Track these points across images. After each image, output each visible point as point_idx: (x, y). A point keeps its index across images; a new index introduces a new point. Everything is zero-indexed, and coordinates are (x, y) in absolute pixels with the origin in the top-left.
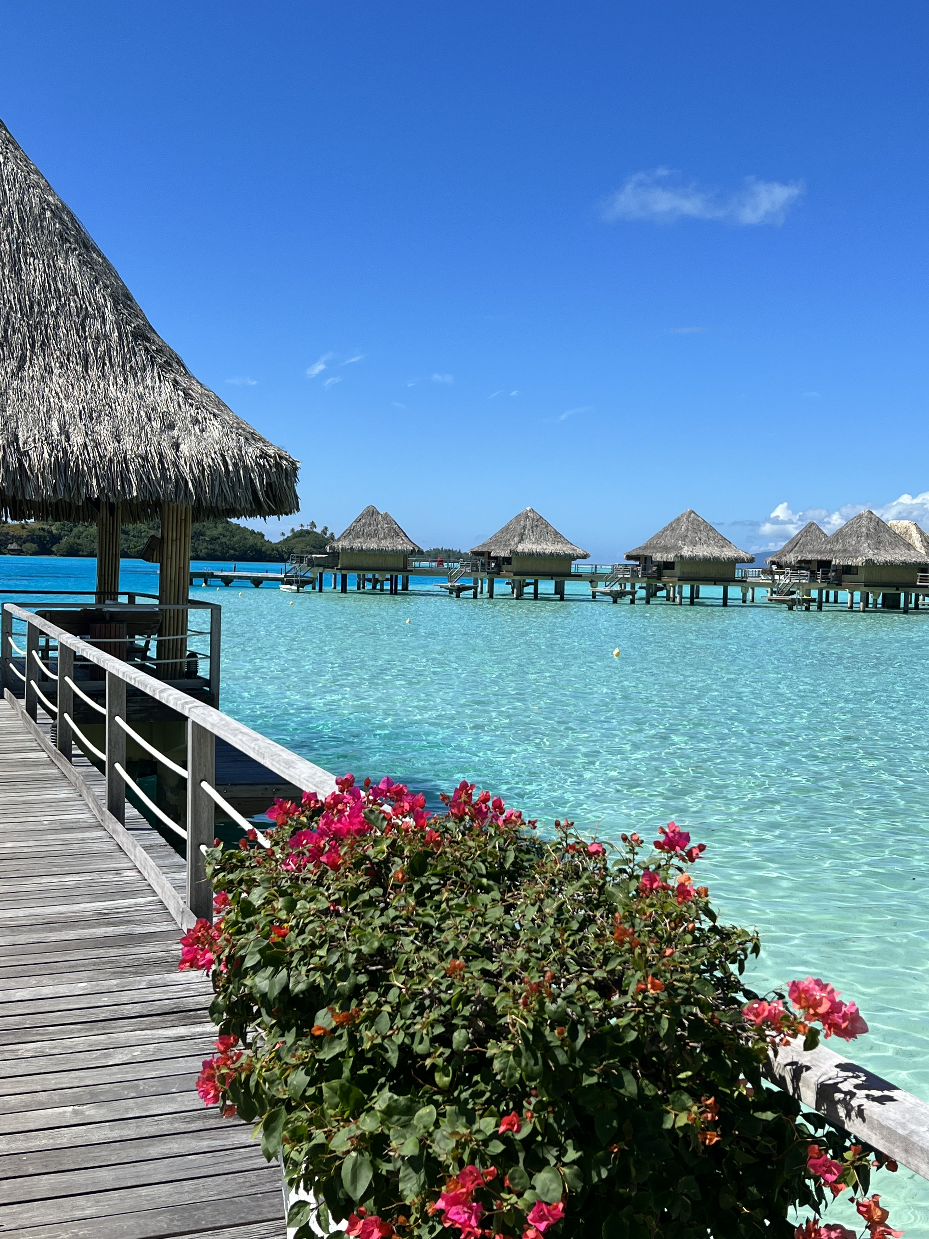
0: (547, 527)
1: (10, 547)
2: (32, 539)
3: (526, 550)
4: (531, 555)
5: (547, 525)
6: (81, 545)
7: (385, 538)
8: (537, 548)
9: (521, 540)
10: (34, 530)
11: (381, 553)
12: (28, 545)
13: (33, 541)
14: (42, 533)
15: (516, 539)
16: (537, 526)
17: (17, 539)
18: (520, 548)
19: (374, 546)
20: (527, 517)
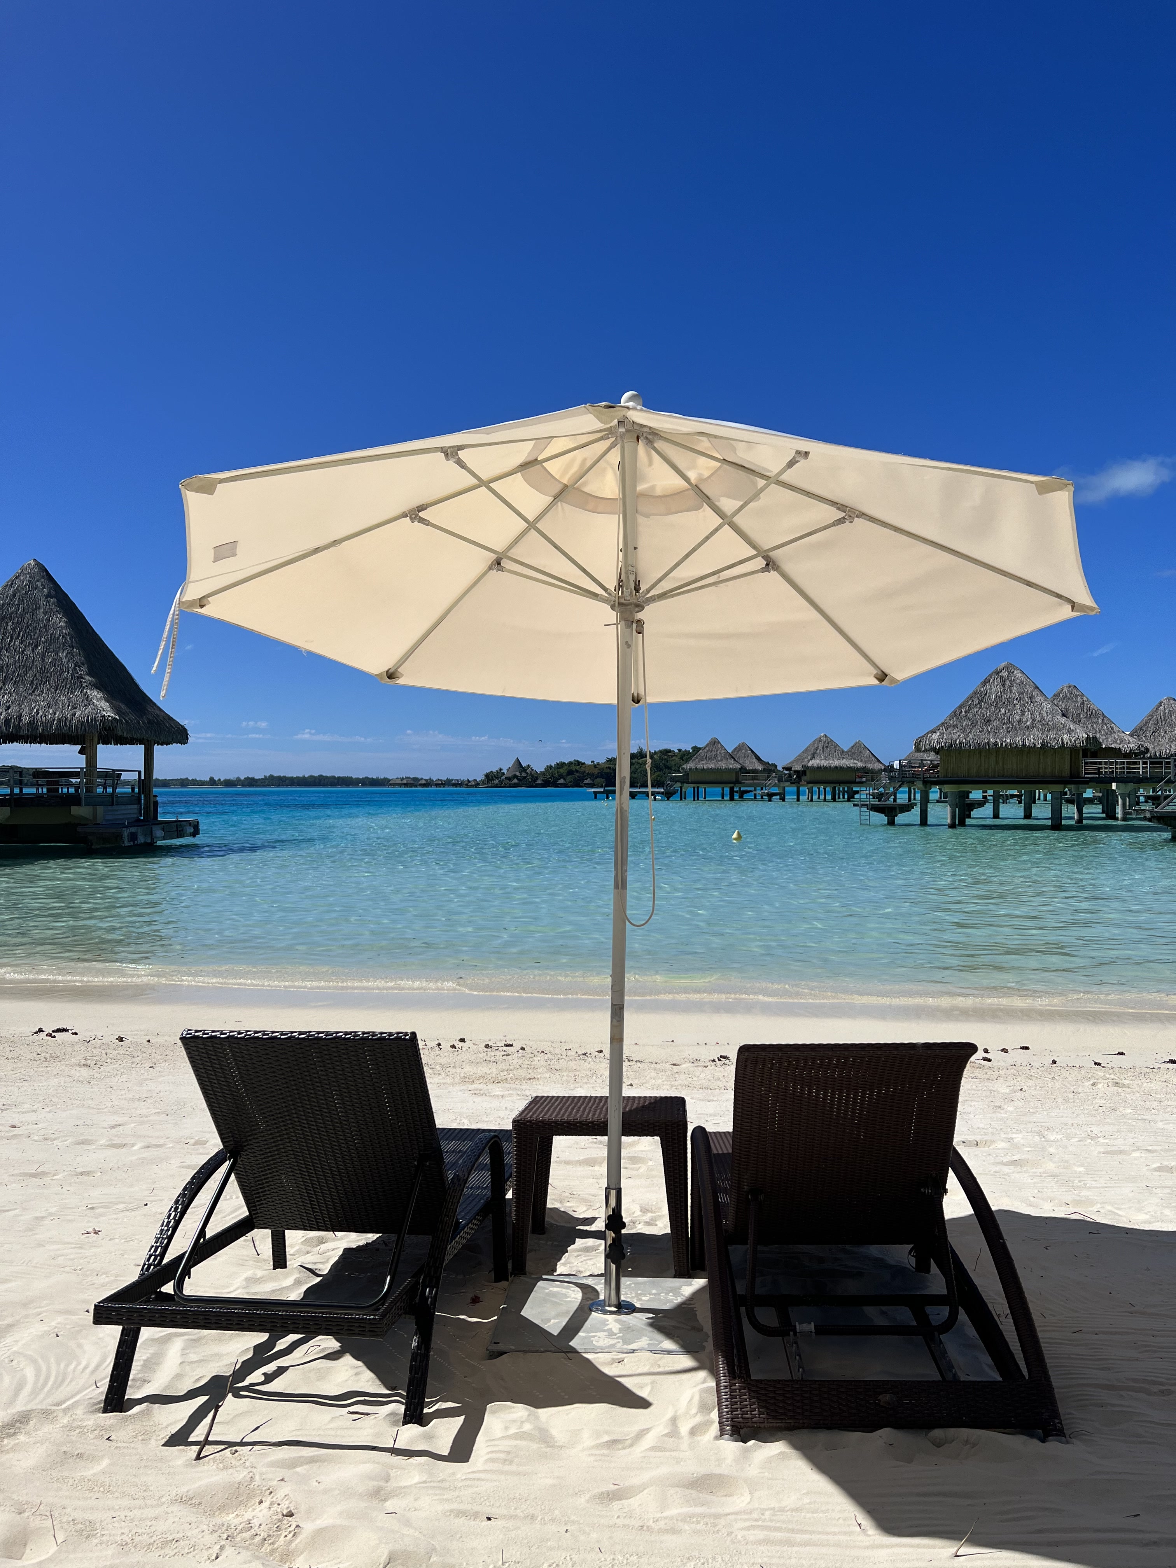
0: (835, 747)
1: (586, 781)
2: (602, 775)
3: (815, 765)
4: (819, 768)
5: (836, 746)
6: (636, 778)
7: (721, 760)
8: (824, 763)
9: (813, 757)
10: (603, 769)
11: (717, 771)
12: (599, 780)
13: (602, 776)
14: (608, 771)
15: (809, 757)
16: (827, 747)
17: (591, 776)
18: (810, 764)
19: (712, 766)
20: (820, 740)
